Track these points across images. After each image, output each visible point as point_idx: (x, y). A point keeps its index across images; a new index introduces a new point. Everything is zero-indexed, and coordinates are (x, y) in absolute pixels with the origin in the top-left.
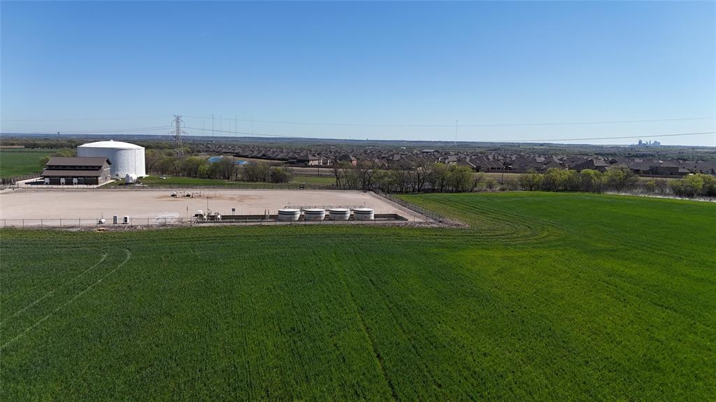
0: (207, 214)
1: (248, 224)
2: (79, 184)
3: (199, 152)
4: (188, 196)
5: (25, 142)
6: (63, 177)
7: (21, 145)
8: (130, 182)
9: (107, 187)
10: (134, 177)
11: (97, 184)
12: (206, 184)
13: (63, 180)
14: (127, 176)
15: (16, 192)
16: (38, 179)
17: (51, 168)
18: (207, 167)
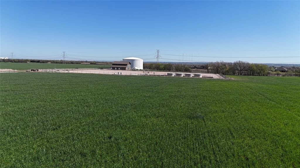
4: (148, 72)
6: (116, 67)
10: (138, 69)
17: (113, 64)
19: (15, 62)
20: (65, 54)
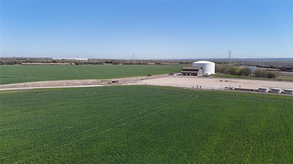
0: (229, 87)
1: (244, 92)
2: (191, 75)
3: (241, 65)
4: (227, 81)
5: (180, 62)
6: (187, 73)
7: (178, 63)
8: (208, 75)
9: (199, 77)
10: (209, 74)
11: (197, 76)
12: (235, 77)
13: (187, 74)
14: (207, 73)
15: (173, 77)
16: (180, 74)
17: (184, 70)
18: (238, 71)
19: (94, 64)
20: (134, 56)
